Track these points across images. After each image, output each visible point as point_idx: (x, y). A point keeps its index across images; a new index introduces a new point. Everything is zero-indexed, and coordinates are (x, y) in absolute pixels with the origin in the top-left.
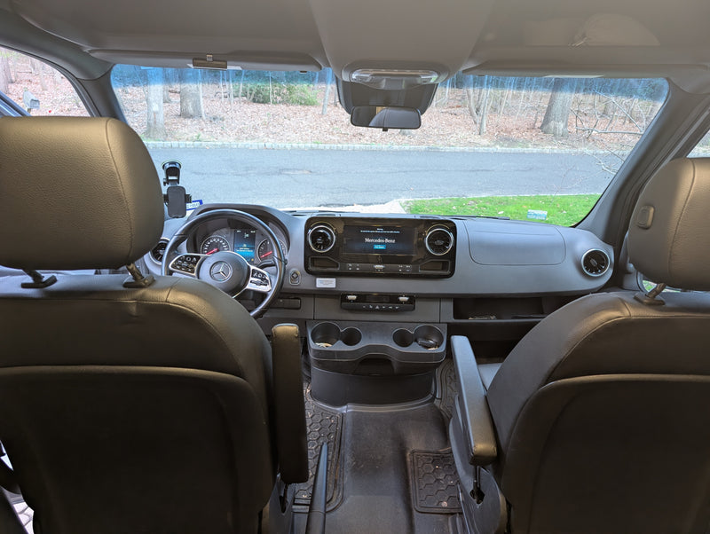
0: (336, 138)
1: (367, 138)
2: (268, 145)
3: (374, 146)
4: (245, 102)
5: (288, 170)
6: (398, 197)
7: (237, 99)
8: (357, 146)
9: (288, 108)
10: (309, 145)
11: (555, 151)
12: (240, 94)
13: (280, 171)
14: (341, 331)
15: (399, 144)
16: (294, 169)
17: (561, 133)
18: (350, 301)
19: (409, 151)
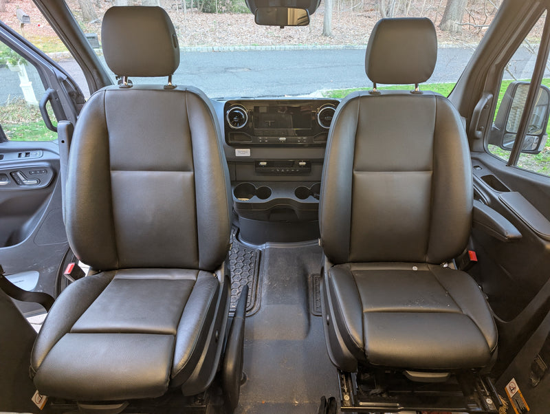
0: (270, 41)
1: (296, 39)
2: (216, 49)
3: (301, 47)
4: (196, 12)
5: (231, 68)
6: (320, 88)
7: (190, 9)
8: (288, 47)
9: (230, 16)
10: (248, 47)
11: (451, 46)
12: (192, 5)
13: (226, 70)
14: (257, 189)
15: (321, 44)
16: (237, 68)
17: (456, 30)
18: (262, 166)
19: (330, 50)
